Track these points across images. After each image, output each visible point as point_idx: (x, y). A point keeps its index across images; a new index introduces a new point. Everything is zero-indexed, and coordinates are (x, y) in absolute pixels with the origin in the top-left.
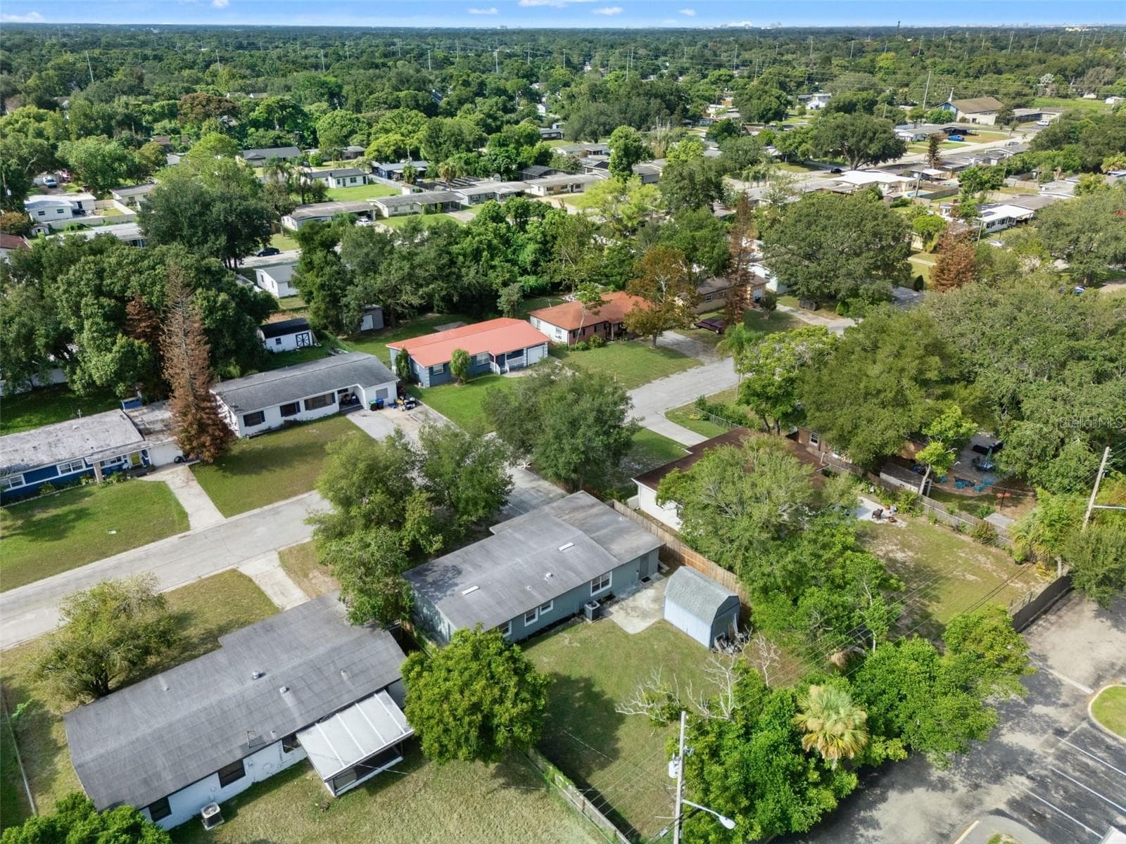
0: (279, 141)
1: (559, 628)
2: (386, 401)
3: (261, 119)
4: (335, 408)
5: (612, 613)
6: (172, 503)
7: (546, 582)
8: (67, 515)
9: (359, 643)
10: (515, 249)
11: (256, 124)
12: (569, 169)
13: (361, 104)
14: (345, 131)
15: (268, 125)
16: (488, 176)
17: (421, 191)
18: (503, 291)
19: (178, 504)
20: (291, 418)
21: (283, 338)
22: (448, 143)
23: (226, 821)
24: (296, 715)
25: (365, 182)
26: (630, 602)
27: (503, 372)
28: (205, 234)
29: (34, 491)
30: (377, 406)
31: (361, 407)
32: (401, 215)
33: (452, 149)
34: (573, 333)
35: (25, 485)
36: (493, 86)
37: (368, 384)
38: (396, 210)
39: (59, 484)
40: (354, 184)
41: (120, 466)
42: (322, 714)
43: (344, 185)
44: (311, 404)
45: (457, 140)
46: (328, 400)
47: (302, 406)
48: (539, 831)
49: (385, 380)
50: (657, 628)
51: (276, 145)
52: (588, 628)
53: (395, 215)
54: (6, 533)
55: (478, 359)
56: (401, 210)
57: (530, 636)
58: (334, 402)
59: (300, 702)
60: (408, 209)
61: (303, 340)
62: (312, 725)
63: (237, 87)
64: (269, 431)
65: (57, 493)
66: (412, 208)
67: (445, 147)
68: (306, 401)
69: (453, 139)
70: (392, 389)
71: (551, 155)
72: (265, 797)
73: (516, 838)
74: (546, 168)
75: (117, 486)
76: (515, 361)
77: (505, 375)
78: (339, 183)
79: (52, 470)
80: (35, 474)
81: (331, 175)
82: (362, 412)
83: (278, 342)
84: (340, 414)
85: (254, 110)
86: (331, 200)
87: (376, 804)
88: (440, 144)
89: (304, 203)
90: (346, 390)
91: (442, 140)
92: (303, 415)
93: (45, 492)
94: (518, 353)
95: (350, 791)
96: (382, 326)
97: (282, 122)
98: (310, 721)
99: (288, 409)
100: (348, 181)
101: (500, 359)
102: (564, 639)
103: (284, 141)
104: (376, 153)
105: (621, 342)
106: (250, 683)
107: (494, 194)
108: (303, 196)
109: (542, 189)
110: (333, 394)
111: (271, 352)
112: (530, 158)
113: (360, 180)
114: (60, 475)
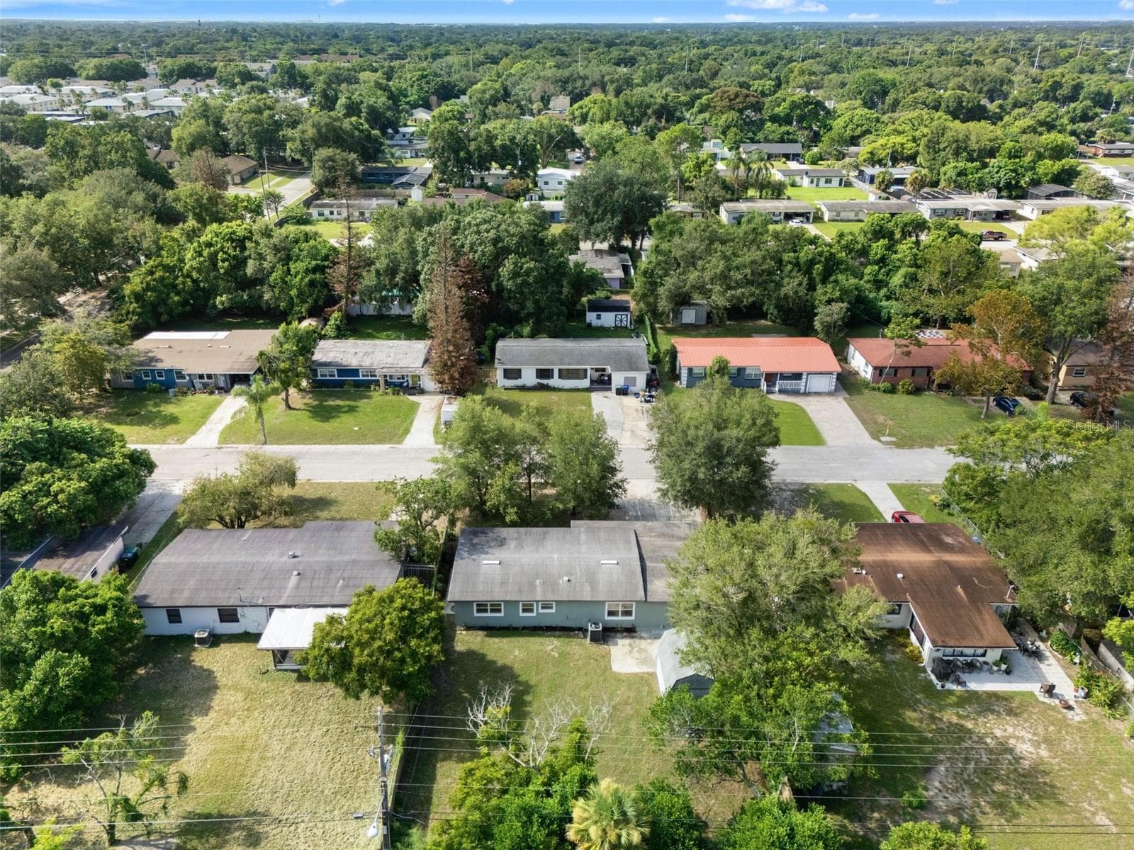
0: (786, 137)
1: (558, 633)
2: (632, 389)
3: (782, 115)
4: (585, 383)
5: (617, 644)
6: (409, 421)
7: (558, 584)
8: (344, 407)
9: (374, 564)
10: (890, 270)
11: (775, 119)
12: (1094, 194)
13: (898, 103)
14: (859, 131)
15: (787, 120)
16: (981, 191)
17: (888, 199)
18: (822, 309)
19: (411, 423)
20: (545, 382)
21: (603, 314)
22: (947, 150)
23: (210, 647)
24: (286, 595)
25: (840, 185)
26: (644, 644)
27: (769, 392)
28: (605, 213)
29: (340, 384)
30: (622, 392)
31: (610, 389)
32: (842, 221)
33: (950, 156)
34: (879, 370)
35: (336, 378)
36: (1092, 89)
37: (619, 369)
38: (838, 215)
39: (358, 384)
40: (828, 185)
41: (402, 383)
42: (301, 602)
43: (817, 185)
44: (564, 374)
45: (958, 148)
46: (582, 375)
47: (556, 374)
48: (362, 777)
49: (637, 369)
50: (642, 678)
51: (782, 141)
52: (581, 647)
53: (834, 221)
54: (303, 407)
55: (747, 372)
56: (843, 215)
57: (524, 628)
58: (586, 377)
59: (297, 587)
60: (852, 216)
61: (621, 321)
62: (290, 607)
63: (801, 83)
64: (523, 388)
65: (353, 390)
66: (857, 215)
67: (943, 153)
68: (560, 370)
69: (954, 146)
70: (641, 379)
71: (1078, 174)
72: (243, 644)
73: (342, 770)
74: (1062, 188)
75: (391, 397)
76: (789, 385)
77: (771, 396)
78: (812, 182)
79: (355, 372)
80: (345, 371)
81: (807, 173)
82: (608, 394)
83: (599, 317)
84: (588, 390)
85: (779, 106)
86: (789, 198)
87: (290, 688)
88: (940, 150)
89: (761, 198)
90: (604, 370)
91: (942, 146)
92: (555, 382)
93: (346, 387)
94: (798, 376)
95: (286, 670)
96: (703, 323)
97: (801, 119)
98: (289, 604)
99: (544, 374)
100: (822, 181)
101: (771, 378)
102: (551, 645)
103: (791, 137)
104: (869, 155)
105: (943, 395)
106: (285, 559)
107: (967, 210)
108: (761, 192)
109: (1035, 212)
110: (586, 370)
111: (590, 325)
112: (1046, 175)
113: (836, 182)
114: (361, 378)
